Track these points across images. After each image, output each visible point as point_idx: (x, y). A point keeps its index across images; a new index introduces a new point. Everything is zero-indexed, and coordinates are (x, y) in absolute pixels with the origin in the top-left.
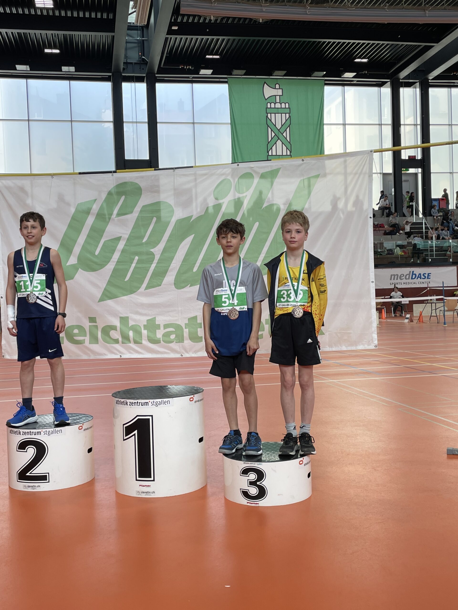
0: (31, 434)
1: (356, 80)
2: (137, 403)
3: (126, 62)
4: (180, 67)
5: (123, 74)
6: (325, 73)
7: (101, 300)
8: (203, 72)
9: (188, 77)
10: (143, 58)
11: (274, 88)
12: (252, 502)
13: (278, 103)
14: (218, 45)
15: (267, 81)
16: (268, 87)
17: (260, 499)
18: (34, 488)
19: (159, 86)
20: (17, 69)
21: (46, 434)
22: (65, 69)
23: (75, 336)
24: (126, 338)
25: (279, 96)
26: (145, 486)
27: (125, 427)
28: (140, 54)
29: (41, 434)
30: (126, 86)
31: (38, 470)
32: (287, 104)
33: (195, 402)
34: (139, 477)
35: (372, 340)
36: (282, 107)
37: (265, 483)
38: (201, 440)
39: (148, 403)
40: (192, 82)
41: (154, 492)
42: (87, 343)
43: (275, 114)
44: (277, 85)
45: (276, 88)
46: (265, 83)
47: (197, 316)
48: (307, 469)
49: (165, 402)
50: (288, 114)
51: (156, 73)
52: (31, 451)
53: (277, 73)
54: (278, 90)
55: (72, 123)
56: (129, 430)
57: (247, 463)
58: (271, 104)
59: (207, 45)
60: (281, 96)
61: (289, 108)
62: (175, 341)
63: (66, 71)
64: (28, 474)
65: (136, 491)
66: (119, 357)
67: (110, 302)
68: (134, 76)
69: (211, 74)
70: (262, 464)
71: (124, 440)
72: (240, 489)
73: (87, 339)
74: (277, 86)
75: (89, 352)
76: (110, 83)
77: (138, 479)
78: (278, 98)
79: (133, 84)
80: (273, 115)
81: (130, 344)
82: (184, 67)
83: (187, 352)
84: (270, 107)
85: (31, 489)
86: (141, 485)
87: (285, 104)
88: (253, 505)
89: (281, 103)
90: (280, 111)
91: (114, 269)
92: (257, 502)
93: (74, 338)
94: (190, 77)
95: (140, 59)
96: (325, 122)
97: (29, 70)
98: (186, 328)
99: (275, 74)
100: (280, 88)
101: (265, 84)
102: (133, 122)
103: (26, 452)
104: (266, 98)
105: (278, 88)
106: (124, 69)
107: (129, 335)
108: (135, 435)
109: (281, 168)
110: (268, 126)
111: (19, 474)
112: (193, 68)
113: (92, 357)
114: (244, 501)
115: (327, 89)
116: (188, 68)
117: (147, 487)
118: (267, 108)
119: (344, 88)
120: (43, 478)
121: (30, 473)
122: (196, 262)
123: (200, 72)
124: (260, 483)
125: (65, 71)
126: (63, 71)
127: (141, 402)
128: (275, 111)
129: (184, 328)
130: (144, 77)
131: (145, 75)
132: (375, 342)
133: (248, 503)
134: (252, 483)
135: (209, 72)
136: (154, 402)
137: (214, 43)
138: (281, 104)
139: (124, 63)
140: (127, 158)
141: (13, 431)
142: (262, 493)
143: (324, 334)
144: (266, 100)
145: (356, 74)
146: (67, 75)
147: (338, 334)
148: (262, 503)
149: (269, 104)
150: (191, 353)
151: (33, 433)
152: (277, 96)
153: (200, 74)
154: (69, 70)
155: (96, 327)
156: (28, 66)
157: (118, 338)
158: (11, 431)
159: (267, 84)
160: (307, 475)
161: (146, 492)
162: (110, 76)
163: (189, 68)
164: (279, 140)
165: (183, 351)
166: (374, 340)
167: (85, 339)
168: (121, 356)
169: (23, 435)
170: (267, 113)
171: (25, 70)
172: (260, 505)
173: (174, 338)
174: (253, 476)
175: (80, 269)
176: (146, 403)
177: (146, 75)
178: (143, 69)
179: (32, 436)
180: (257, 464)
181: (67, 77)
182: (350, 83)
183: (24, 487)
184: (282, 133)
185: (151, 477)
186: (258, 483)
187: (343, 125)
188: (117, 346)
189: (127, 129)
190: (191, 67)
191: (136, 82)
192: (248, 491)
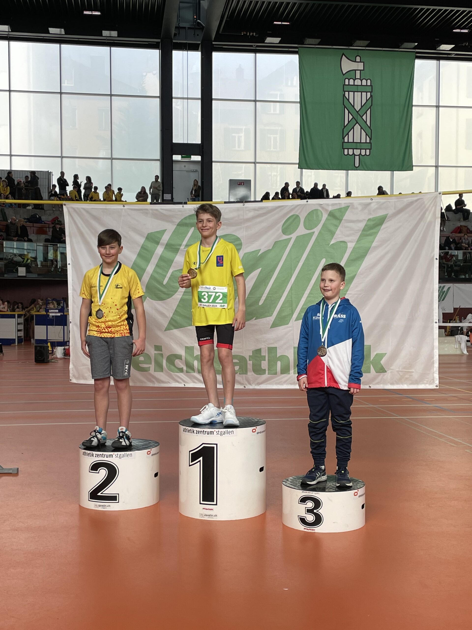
0: (104, 456)
1: (454, 54)
2: (203, 432)
3: (178, 26)
4: (242, 34)
5: (174, 41)
6: (416, 44)
7: (167, 329)
8: (269, 40)
9: (252, 46)
10: (198, 22)
11: (355, 60)
12: (309, 528)
13: (358, 79)
14: (288, 9)
15: (345, 52)
16: (346, 59)
17: (316, 526)
18: (104, 507)
19: (216, 56)
20: (50, 32)
21: (118, 457)
22: (106, 33)
23: (141, 364)
24: (190, 367)
25: (359, 71)
26: (208, 509)
27: (192, 454)
28: (195, 17)
29: (112, 457)
30: (177, 55)
31: (109, 491)
32: (369, 81)
33: (258, 433)
34: (203, 501)
35: (433, 380)
36: (363, 84)
37: (321, 511)
38: (261, 469)
39: (213, 432)
40: (255, 51)
41: (216, 515)
42: (152, 371)
43: (354, 92)
44: (357, 57)
45: (357, 61)
46: (343, 54)
47: (261, 349)
48: (362, 501)
49: (230, 432)
50: (370, 93)
51: (213, 39)
52: (103, 473)
53: (358, 42)
54: (359, 63)
55: (112, 97)
56: (194, 457)
57: (305, 492)
58: (349, 80)
59: (275, 8)
60: (361, 71)
61: (371, 85)
62: (239, 373)
63: (107, 36)
64: (99, 494)
65: (200, 514)
66: (183, 386)
67: (176, 332)
68: (186, 43)
69: (279, 43)
70: (319, 493)
71: (190, 466)
72: (298, 516)
73: (152, 366)
74: (358, 59)
75: (154, 380)
76: (158, 51)
77: (202, 502)
78: (358, 73)
79: (185, 52)
80: (352, 94)
81: (194, 374)
82: (247, 34)
83: (250, 384)
84: (348, 84)
85: (102, 508)
86: (205, 509)
87: (367, 80)
88: (309, 531)
89: (361, 79)
90: (360, 89)
91: (181, 299)
92: (314, 529)
93: (140, 365)
94: (253, 46)
95: (195, 23)
96: (414, 103)
97: (64, 34)
98: (249, 360)
99: (355, 44)
100: (362, 61)
101: (344, 56)
102: (183, 98)
103: (98, 473)
104: (344, 73)
105: (359, 61)
106: (175, 35)
107: (193, 365)
108: (200, 461)
109: (350, 206)
110: (345, 107)
111: (90, 493)
112: (258, 35)
113: (157, 385)
114: (301, 527)
115: (418, 62)
116: (251, 35)
117: (210, 510)
118: (345, 85)
119: (439, 62)
120: (113, 498)
121: (102, 493)
122: (262, 295)
123: (265, 40)
124: (317, 511)
125: (105, 36)
126: (103, 35)
127: (207, 431)
128: (354, 88)
129: (248, 360)
130: (199, 44)
131: (199, 42)
132: (436, 382)
133: (304, 529)
134: (309, 511)
135: (277, 40)
136: (219, 431)
137: (283, 7)
138: (361, 81)
139: (176, 27)
140: (174, 141)
141: (86, 453)
142: (318, 520)
143: (386, 372)
144: (344, 75)
145: (454, 46)
146: (108, 40)
147: (400, 372)
148: (318, 529)
149: (347, 80)
150: (254, 385)
151: (105, 456)
152: (357, 71)
153: (265, 42)
154: (110, 34)
155: (162, 355)
156: (63, 30)
157: (183, 367)
158: (84, 453)
159: (347, 56)
160: (361, 506)
161: (209, 516)
162: (158, 43)
163: (253, 35)
164: (357, 124)
165: (247, 383)
166: (435, 380)
167: (150, 367)
168: (185, 385)
169: (96, 457)
170: (345, 92)
171: (59, 33)
172: (316, 531)
173: (238, 369)
174: (310, 505)
175: (148, 298)
176: (212, 432)
177: (201, 42)
178: (198, 35)
179: (104, 458)
180: (314, 493)
181: (107, 42)
182: (447, 57)
183: (95, 507)
184: (361, 115)
185: (213, 501)
186: (315, 511)
187: (436, 107)
188: (181, 375)
189: (176, 105)
190: (255, 33)
191: (188, 50)
192: (305, 518)
